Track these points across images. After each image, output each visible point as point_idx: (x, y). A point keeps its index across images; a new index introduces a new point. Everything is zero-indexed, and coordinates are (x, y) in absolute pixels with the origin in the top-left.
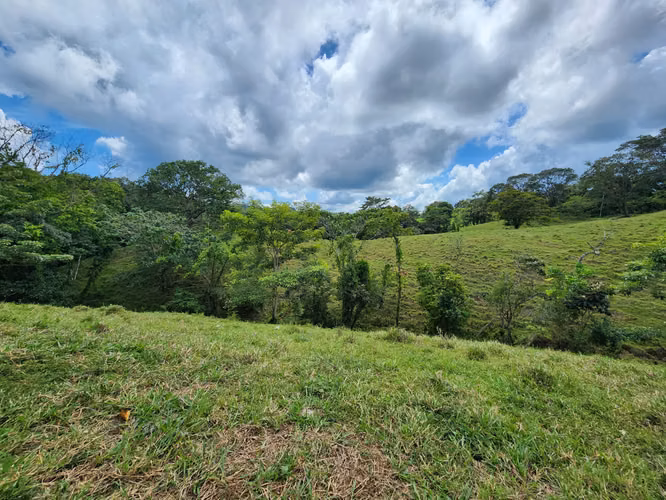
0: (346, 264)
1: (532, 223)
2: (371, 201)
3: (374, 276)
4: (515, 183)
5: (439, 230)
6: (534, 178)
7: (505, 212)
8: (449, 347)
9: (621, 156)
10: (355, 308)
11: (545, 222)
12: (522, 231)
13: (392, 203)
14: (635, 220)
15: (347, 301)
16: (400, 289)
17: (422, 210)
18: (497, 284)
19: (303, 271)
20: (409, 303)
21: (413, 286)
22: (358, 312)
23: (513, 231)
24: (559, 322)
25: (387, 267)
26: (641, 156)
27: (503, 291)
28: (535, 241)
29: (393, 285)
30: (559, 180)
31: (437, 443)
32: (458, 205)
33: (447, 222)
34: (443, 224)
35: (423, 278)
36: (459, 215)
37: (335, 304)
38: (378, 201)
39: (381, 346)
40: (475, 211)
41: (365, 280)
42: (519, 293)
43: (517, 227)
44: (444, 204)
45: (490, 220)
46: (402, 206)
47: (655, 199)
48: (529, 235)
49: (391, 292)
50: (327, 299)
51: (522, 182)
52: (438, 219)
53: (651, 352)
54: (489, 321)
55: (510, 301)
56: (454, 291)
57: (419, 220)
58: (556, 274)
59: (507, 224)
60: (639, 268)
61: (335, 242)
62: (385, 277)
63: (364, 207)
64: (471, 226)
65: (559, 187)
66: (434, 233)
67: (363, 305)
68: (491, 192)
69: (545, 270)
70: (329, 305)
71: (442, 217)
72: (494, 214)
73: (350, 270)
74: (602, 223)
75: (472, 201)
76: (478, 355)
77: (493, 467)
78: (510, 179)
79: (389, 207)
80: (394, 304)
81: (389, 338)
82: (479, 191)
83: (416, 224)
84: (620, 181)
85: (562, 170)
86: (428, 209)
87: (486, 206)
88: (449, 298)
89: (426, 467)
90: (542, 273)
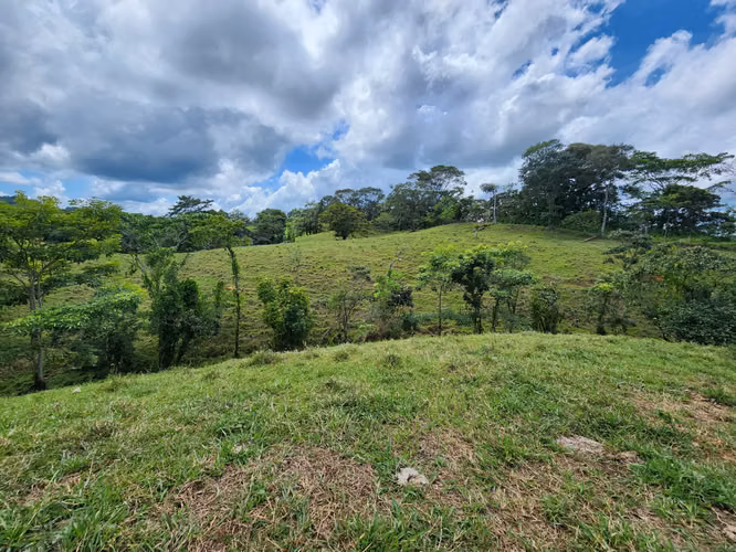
0: (162, 284)
1: (355, 234)
2: (186, 202)
3: (206, 297)
4: (341, 197)
5: (273, 241)
6: (355, 194)
7: (335, 224)
8: (316, 356)
9: (410, 184)
10: (180, 340)
11: (365, 234)
12: (348, 242)
13: (216, 207)
14: (419, 233)
15: (167, 333)
16: (239, 309)
17: (252, 216)
18: (334, 293)
19: (100, 301)
20: (248, 323)
21: (251, 303)
22: (185, 344)
23: (342, 242)
24: (384, 318)
25: (221, 285)
26: (421, 186)
27: (342, 297)
28: (360, 251)
29: (230, 306)
30: (374, 198)
31: (356, 425)
32: (290, 214)
33: (282, 231)
34: (277, 233)
35: (265, 294)
36: (293, 224)
37: (146, 341)
38: (198, 202)
39: (249, 373)
40: (308, 220)
41: (193, 304)
42: (352, 299)
43: (344, 238)
44: (278, 213)
45: (321, 231)
46: (230, 211)
47: (428, 219)
48: (354, 246)
49: (226, 314)
50: (133, 337)
51: (347, 196)
52: (271, 229)
53: (430, 329)
54: (328, 328)
55: (345, 305)
56: (299, 303)
57: (250, 228)
58: (380, 280)
59: (337, 235)
60: (424, 271)
61: (142, 257)
62: (218, 298)
63: (176, 210)
64: (305, 236)
65: (374, 204)
66: (268, 243)
67: (191, 335)
68: (322, 203)
69: (371, 276)
70: (136, 344)
71: (276, 226)
72: (324, 225)
73: (172, 293)
74: (401, 235)
75: (305, 211)
76: (343, 357)
77: (394, 423)
78: (338, 192)
79: (213, 212)
80: (231, 327)
81: (257, 362)
82: (310, 201)
83: (247, 233)
84: (410, 204)
85: (374, 190)
86: (261, 216)
87: (317, 217)
88: (295, 311)
89: (358, 442)
90: (368, 279)
